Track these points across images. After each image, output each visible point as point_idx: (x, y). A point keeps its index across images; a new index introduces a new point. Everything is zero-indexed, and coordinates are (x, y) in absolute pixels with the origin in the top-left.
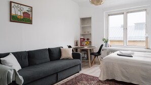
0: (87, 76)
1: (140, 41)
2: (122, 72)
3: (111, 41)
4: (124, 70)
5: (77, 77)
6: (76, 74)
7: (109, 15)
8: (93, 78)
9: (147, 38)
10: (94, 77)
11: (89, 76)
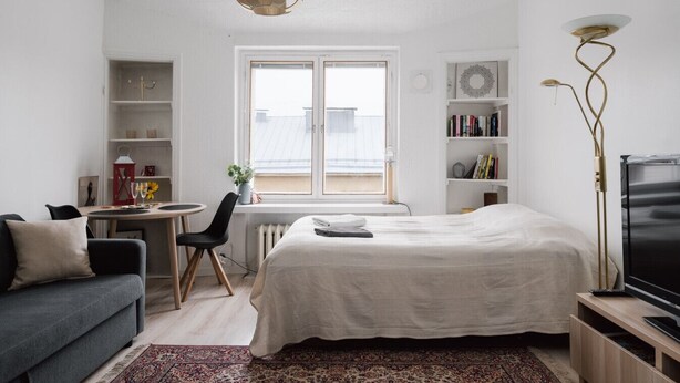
0: (184, 350)
1: (369, 177)
2: (348, 301)
3: (258, 177)
4: (353, 293)
5: (133, 369)
6: (121, 358)
7: (253, 65)
8: (220, 356)
9: (390, 162)
10: (219, 350)
11: (196, 349)
